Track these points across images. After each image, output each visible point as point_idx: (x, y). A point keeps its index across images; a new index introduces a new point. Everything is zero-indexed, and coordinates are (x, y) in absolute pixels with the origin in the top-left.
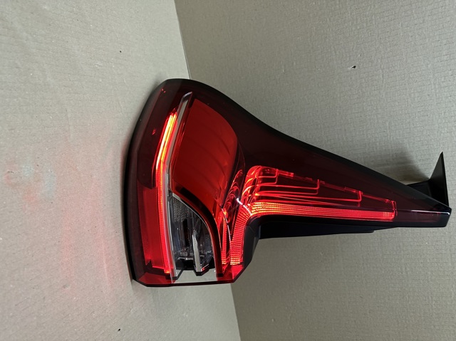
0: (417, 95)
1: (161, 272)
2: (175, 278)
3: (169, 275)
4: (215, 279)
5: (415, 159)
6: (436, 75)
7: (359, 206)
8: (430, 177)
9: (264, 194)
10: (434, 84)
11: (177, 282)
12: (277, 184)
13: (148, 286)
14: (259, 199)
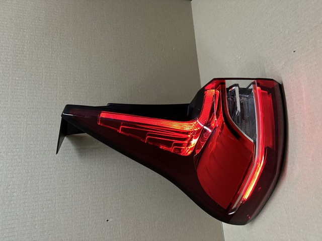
0: (68, 196)
1: (262, 88)
2: (253, 83)
3: (258, 86)
4: (226, 81)
5: (74, 151)
6: (54, 209)
7: (122, 123)
8: (65, 138)
9: (184, 136)
10: (56, 203)
11: (253, 81)
12: (173, 142)
13: (272, 80)
14: (188, 133)
